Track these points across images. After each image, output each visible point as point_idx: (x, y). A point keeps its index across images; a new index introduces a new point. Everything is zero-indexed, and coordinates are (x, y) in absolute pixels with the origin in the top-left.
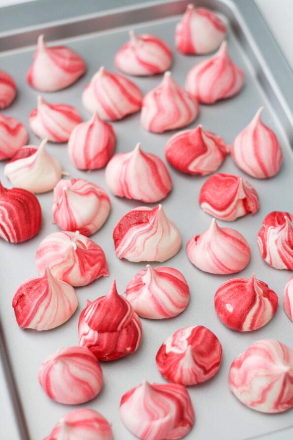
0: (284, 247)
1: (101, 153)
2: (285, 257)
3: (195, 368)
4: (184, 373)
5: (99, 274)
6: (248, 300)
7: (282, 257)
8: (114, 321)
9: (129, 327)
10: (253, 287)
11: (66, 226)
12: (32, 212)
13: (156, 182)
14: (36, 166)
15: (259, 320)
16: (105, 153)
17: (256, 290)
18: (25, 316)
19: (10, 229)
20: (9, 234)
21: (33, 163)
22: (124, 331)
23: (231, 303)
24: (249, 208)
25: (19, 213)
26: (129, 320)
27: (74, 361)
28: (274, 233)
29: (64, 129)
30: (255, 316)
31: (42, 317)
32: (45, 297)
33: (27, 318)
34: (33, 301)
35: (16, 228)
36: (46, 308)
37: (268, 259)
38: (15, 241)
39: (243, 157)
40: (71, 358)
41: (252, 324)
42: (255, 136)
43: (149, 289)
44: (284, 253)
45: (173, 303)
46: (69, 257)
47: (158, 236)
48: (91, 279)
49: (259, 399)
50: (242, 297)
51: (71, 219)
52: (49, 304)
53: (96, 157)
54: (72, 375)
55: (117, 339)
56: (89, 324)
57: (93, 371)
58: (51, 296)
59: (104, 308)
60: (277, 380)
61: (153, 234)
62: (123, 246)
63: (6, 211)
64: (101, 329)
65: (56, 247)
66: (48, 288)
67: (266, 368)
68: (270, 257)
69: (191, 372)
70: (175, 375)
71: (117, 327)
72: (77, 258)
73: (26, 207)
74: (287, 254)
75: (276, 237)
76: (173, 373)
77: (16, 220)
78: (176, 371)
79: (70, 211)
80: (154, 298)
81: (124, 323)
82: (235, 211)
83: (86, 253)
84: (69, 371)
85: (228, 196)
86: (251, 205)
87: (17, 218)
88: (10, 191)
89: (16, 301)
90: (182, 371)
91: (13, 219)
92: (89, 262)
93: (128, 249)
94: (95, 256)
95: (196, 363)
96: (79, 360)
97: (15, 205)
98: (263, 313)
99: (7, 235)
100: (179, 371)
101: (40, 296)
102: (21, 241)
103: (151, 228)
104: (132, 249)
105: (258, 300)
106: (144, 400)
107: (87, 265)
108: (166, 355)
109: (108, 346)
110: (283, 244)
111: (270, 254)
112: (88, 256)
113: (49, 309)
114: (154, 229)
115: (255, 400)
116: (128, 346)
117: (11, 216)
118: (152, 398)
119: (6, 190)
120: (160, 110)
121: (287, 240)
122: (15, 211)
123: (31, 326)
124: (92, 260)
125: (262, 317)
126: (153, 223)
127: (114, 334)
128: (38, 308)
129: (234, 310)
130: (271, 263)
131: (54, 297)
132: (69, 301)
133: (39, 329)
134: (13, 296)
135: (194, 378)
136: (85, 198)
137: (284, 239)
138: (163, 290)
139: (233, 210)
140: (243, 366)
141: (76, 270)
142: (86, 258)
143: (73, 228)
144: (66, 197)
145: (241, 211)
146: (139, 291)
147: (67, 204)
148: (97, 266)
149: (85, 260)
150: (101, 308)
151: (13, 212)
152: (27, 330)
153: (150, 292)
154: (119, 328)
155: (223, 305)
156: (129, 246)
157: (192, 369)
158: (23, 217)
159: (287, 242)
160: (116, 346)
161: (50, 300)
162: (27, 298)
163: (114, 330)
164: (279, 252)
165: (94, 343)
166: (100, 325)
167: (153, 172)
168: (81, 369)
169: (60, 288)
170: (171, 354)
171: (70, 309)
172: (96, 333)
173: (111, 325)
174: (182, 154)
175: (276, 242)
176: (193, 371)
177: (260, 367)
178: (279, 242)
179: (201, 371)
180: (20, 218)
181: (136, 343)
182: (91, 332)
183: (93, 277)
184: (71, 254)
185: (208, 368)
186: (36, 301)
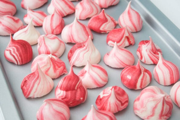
0: (151, 53)
1: (59, 26)
2: (152, 57)
3: (116, 102)
4: (111, 105)
5: (62, 72)
6: (138, 72)
7: (150, 57)
8: (73, 84)
9: (81, 88)
10: (139, 66)
11: (45, 52)
12: (28, 49)
13: (86, 33)
14: (28, 32)
15: (144, 82)
16: (60, 26)
17: (141, 68)
18: (28, 90)
19: (18, 56)
20: (17, 59)
21: (27, 30)
22: (79, 90)
23: (130, 75)
24: (131, 42)
25: (22, 49)
26: (80, 84)
27: (55, 103)
28: (145, 47)
29: (40, 20)
30: (142, 80)
31: (36, 89)
32: (38, 79)
33: (29, 90)
34: (31, 82)
35: (20, 56)
36: (38, 84)
37: (143, 60)
38: (20, 64)
39: (124, 22)
40: (53, 101)
41: (141, 84)
42: (129, 13)
43: (88, 73)
44: (151, 55)
45: (101, 78)
46: (48, 63)
47: (90, 52)
48: (59, 75)
49: (151, 114)
50: (135, 72)
51: (47, 50)
52: (39, 82)
53: (56, 28)
54: (54, 110)
55: (75, 94)
56: (61, 89)
57: (65, 108)
58: (40, 79)
59: (68, 78)
60: (159, 102)
61: (87, 51)
62: (73, 58)
63: (15, 48)
64: (67, 89)
65: (41, 59)
66: (38, 75)
67: (153, 97)
68: (144, 58)
69: (115, 105)
70: (106, 108)
71: (75, 87)
72: (52, 63)
73: (25, 46)
74: (153, 56)
75: (146, 48)
76: (105, 107)
77: (20, 52)
78: (107, 105)
79: (46, 46)
80: (91, 77)
81: (78, 85)
82: (124, 42)
83: (56, 62)
84: (52, 108)
85: (121, 35)
86: (131, 40)
87: (21, 51)
88: (17, 41)
89: (23, 85)
90: (110, 105)
91: (19, 52)
92: (57, 65)
93: (76, 60)
94: (60, 63)
95: (117, 99)
96: (57, 102)
97: (19, 45)
98: (145, 78)
99: (16, 60)
100: (108, 104)
101: (35, 79)
102: (23, 64)
103: (86, 48)
104: (78, 59)
105: (142, 72)
106: (93, 117)
107: (57, 67)
108: (101, 99)
109: (71, 98)
110: (150, 51)
111: (144, 57)
112: (57, 63)
113: (40, 85)
114: (88, 49)
115: (149, 115)
116: (81, 97)
117: (18, 50)
118: (97, 115)
119: (15, 41)
120: (84, 9)
121: (152, 49)
122: (20, 48)
123: (31, 96)
124: (59, 65)
125: (145, 80)
126: (87, 46)
127: (74, 91)
128: (34, 85)
129: (132, 78)
130: (145, 62)
131: (42, 80)
132: (49, 82)
133: (35, 97)
134: (21, 83)
135: (116, 108)
136: (53, 40)
137: (150, 49)
138: (96, 72)
139: (123, 42)
140: (141, 99)
141: (52, 69)
142: (56, 64)
143: (48, 53)
144: (44, 40)
145: (127, 43)
146: (83, 76)
147: (45, 43)
148: (62, 67)
149: (56, 65)
150: (66, 79)
151: (19, 48)
152: (29, 99)
153: (89, 74)
154: (76, 88)
155: (125, 77)
156: (76, 58)
157: (115, 102)
158: (24, 50)
159: (151, 50)
160: (75, 97)
161: (40, 81)
162: (28, 81)
163: (74, 89)
164: (149, 55)
165: (64, 97)
166: (66, 86)
167: (84, 29)
168: (58, 106)
169: (45, 76)
170: (104, 97)
171: (50, 86)
172: (65, 92)
173: (72, 86)
174: (96, 23)
175: (146, 50)
176: (116, 104)
177: (149, 97)
178: (148, 50)
179: (120, 103)
180: (22, 51)
181: (85, 96)
182: (62, 92)
183: (60, 73)
184: (49, 62)
185: (123, 102)
186: (33, 81)
